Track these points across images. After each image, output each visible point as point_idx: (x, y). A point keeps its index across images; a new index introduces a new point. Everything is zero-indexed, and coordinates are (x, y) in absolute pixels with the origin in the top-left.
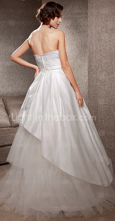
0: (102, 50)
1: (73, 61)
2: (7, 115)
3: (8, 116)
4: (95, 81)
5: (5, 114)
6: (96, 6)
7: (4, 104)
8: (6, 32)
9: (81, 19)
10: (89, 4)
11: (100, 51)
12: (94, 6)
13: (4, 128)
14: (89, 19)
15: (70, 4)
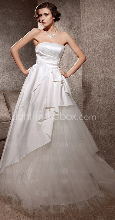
0: (94, 44)
1: (68, 55)
2: (7, 109)
3: (9, 110)
4: (89, 74)
5: (6, 108)
6: (87, 4)
7: (5, 98)
8: (5, 31)
9: (75, 18)
10: (81, 2)
11: (93, 45)
12: (86, 3)
13: (5, 122)
14: (81, 16)
15: (63, 4)
